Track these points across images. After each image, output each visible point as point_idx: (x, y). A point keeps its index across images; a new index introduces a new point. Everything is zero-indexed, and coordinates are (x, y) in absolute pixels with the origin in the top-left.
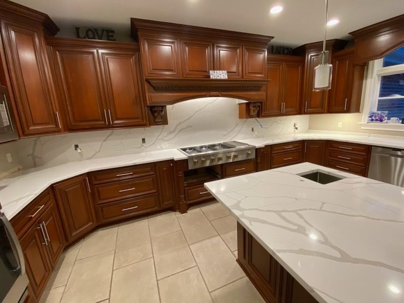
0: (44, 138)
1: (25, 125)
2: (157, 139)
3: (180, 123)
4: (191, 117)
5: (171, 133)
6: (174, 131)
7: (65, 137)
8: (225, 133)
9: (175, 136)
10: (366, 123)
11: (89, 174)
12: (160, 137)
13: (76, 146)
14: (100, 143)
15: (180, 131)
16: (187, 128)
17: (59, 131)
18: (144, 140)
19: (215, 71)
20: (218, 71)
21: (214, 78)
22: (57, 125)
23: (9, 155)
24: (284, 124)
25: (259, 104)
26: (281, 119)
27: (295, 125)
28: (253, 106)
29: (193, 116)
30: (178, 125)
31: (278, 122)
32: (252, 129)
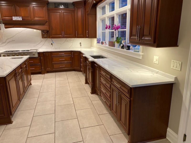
5: (3, 43)
6: (5, 42)
8: (35, 45)
9: (6, 44)
10: (96, 43)
15: (8, 42)
16: (12, 41)
19: (16, 17)
21: (14, 20)
24: (73, 42)
25: (46, 32)
26: (70, 40)
27: (80, 43)
28: (44, 33)
29: (15, 36)
30: (7, 40)
31: (68, 41)
32: (52, 44)
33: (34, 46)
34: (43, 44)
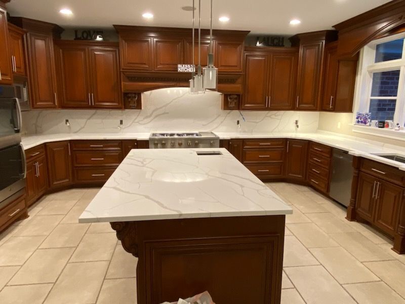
0: (45, 112)
1: (34, 101)
2: (133, 122)
3: (157, 109)
4: (168, 104)
5: (147, 117)
6: (151, 115)
7: (60, 112)
8: (204, 123)
9: (152, 120)
10: (353, 124)
11: (71, 141)
12: (136, 121)
13: (67, 121)
14: (84, 120)
15: (156, 116)
16: (163, 114)
17: (54, 107)
18: (121, 122)
19: (183, 65)
20: (186, 65)
21: (181, 71)
22: (54, 103)
24: (280, 120)
25: (236, 96)
26: (276, 114)
27: (297, 122)
28: (230, 98)
29: (170, 103)
30: (154, 111)
31: (272, 117)
32: (238, 122)
33: (203, 125)
34: (222, 122)
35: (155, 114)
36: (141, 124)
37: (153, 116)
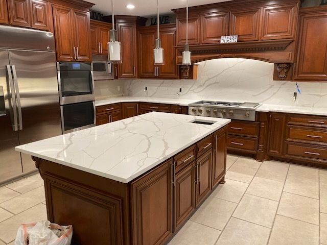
2: (189, 90)
3: (209, 79)
4: (219, 74)
5: (201, 86)
8: (256, 94)
9: (204, 89)
11: (139, 103)
12: (192, 89)
13: (146, 88)
14: (156, 88)
15: (208, 86)
16: (215, 83)
20: (229, 37)
22: (133, 74)
23: (119, 87)
25: (285, 66)
28: (279, 67)
29: (221, 73)
30: (206, 81)
32: (295, 94)
33: (253, 96)
34: (275, 94)
35: (207, 83)
36: (195, 92)
37: (206, 85)
